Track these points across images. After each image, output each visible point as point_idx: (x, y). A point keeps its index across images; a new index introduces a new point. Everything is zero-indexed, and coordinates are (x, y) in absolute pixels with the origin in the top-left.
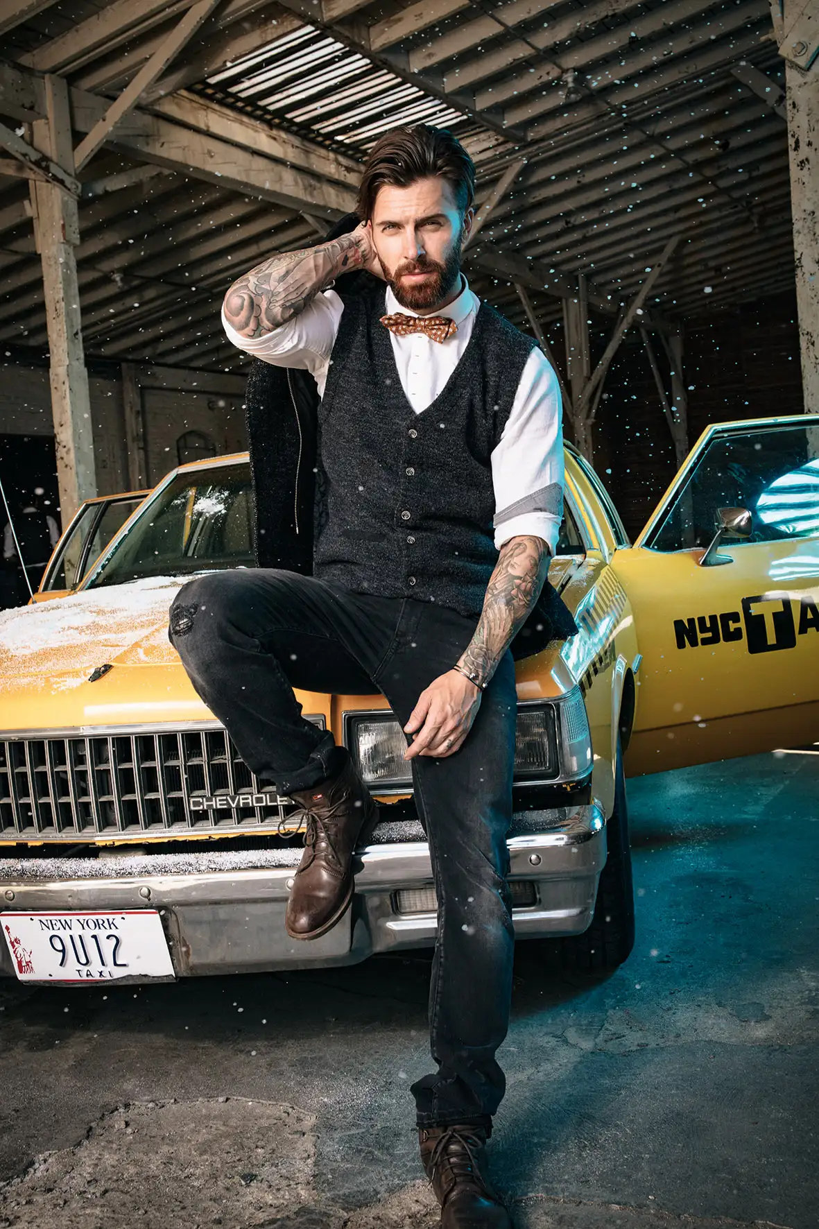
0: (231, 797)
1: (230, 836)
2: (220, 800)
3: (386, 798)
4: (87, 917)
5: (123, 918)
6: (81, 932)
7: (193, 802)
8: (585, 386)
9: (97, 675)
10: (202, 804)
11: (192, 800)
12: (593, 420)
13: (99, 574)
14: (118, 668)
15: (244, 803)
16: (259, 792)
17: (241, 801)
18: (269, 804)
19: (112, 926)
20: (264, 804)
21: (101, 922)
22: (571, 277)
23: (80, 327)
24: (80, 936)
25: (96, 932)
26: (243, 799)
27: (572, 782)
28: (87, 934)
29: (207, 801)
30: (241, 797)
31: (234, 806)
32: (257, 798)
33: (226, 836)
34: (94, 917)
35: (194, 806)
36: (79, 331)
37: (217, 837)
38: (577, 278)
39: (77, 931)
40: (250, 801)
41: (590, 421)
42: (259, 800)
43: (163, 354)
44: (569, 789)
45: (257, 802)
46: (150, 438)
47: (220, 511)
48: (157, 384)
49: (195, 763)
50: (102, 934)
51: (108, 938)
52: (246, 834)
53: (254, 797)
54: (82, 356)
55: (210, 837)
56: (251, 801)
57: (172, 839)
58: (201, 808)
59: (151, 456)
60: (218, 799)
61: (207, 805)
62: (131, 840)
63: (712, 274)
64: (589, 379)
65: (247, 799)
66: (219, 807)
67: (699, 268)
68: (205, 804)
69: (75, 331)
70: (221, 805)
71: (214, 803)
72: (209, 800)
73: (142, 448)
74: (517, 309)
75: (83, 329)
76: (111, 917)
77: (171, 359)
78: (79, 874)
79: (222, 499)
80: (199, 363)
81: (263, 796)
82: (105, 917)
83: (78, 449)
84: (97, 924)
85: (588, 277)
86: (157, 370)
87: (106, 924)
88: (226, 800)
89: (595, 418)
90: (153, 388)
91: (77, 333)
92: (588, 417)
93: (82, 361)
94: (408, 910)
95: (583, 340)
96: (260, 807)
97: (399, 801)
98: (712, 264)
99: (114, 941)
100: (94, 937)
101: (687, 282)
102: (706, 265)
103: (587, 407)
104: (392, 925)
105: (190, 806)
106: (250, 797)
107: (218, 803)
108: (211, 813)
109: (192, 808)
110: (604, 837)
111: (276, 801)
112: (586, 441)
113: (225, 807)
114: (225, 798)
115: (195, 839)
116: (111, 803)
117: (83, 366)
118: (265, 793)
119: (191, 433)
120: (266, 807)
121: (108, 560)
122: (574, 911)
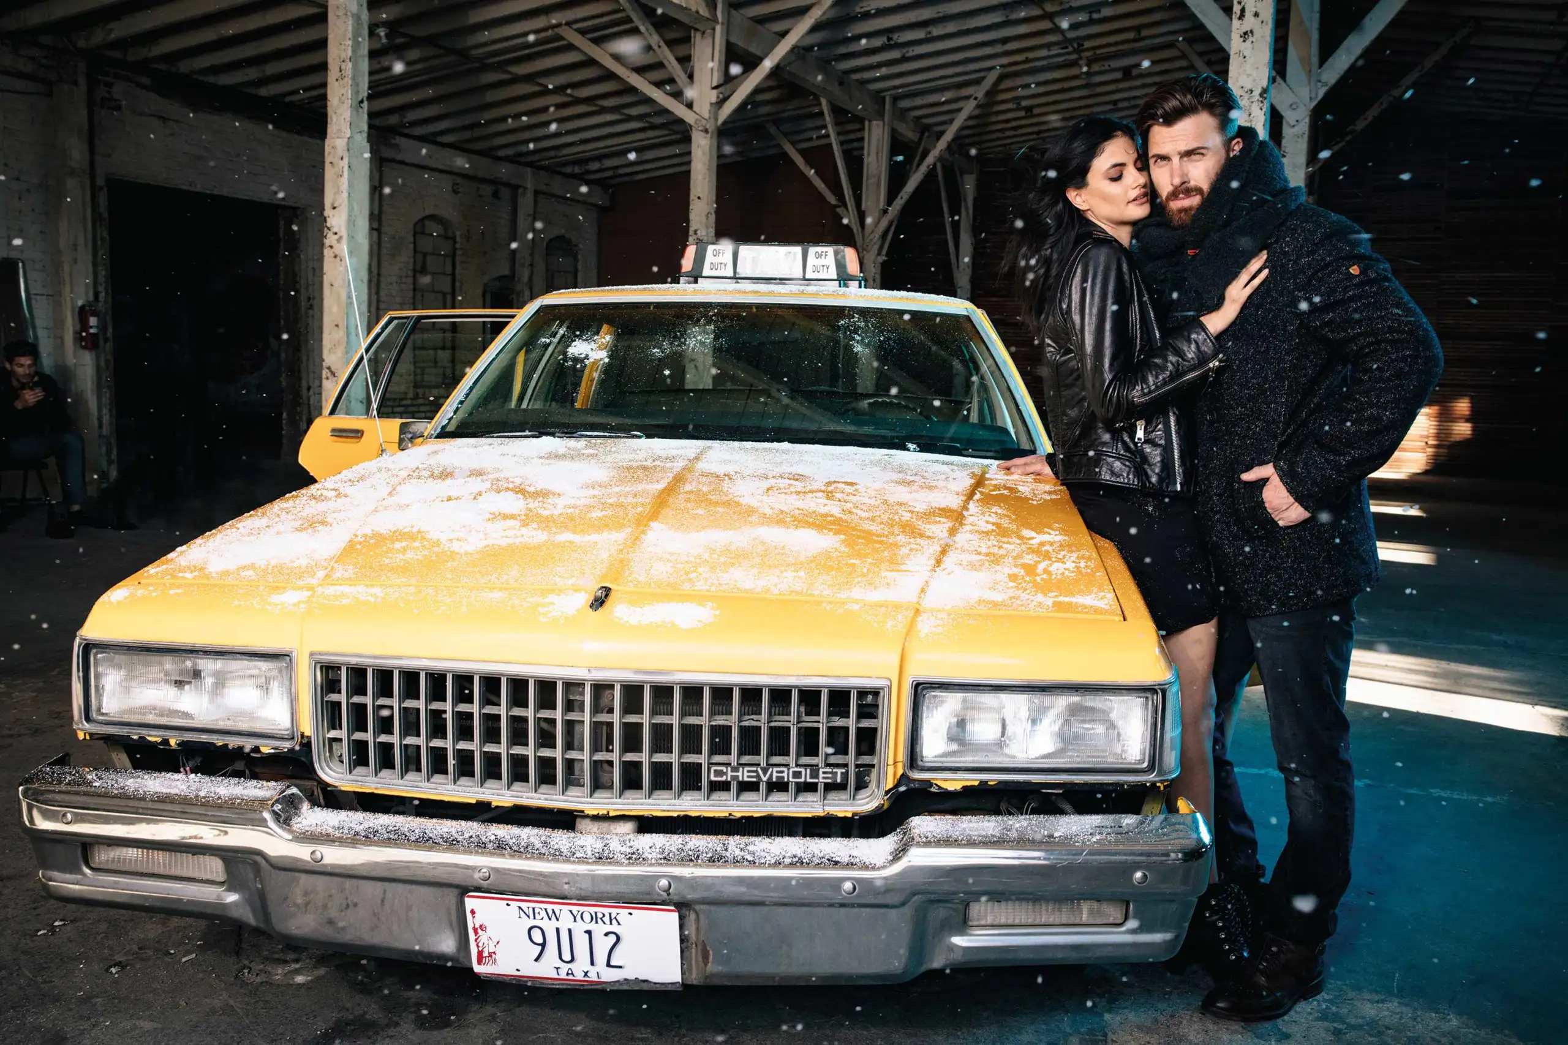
0: (762, 768)
1: (756, 815)
2: (748, 771)
3: (948, 782)
4: (582, 909)
5: (631, 914)
6: (571, 925)
7: (715, 771)
8: (879, 221)
9: (599, 602)
10: (726, 774)
11: (713, 768)
12: (885, 258)
13: (450, 419)
14: (617, 591)
15: (777, 777)
16: (797, 765)
17: (775, 774)
18: (809, 780)
19: (614, 921)
20: (802, 780)
21: (600, 915)
22: (878, 98)
23: (366, 94)
24: (570, 931)
25: (592, 927)
26: (777, 772)
27: (1167, 780)
28: (579, 929)
29: (732, 771)
30: (775, 769)
31: (765, 779)
32: (794, 772)
33: (750, 815)
34: (593, 910)
35: (715, 776)
36: (365, 99)
37: (738, 815)
38: (884, 98)
39: (566, 922)
40: (785, 775)
41: (882, 258)
42: (797, 775)
43: (413, 124)
44: (1162, 788)
45: (794, 777)
46: (384, 217)
47: (601, 359)
48: (399, 157)
49: (721, 723)
50: (599, 930)
51: (606, 934)
52: (775, 814)
53: (791, 771)
54: (365, 127)
55: (730, 814)
56: (787, 775)
57: (682, 814)
58: (724, 778)
59: (385, 239)
60: (746, 769)
61: (732, 776)
62: (631, 810)
63: (1022, 114)
64: (885, 212)
65: (782, 772)
66: (746, 779)
67: (1010, 106)
68: (730, 774)
69: (360, 99)
70: (748, 777)
71: (740, 774)
72: (735, 769)
73: (376, 230)
74: (819, 123)
75: (370, 97)
76: (614, 911)
77: (419, 131)
78: (578, 855)
79: (603, 344)
80: (450, 138)
81: (802, 770)
82: (606, 911)
83: (351, 237)
84: (594, 918)
85: (895, 99)
86: (399, 140)
87: (607, 919)
88: (756, 771)
89: (887, 255)
90: (394, 161)
91: (362, 102)
92: (879, 254)
93: (365, 135)
94: (975, 923)
95: (884, 169)
96: (797, 783)
97: (963, 787)
98: (1024, 103)
99: (613, 938)
100: (589, 932)
101: (994, 119)
102: (1019, 104)
103: (879, 243)
104: (959, 941)
105: (709, 776)
106: (785, 770)
107: (746, 774)
108: (734, 786)
109: (713, 778)
110: (1212, 855)
111: (817, 777)
112: (874, 280)
113: (754, 780)
114: (755, 769)
115: (711, 815)
116: (610, 763)
117: (366, 140)
118: (806, 766)
119: (432, 217)
120: (806, 784)
121: (461, 402)
122: (1169, 936)
